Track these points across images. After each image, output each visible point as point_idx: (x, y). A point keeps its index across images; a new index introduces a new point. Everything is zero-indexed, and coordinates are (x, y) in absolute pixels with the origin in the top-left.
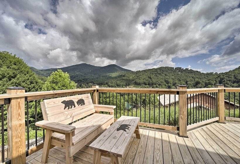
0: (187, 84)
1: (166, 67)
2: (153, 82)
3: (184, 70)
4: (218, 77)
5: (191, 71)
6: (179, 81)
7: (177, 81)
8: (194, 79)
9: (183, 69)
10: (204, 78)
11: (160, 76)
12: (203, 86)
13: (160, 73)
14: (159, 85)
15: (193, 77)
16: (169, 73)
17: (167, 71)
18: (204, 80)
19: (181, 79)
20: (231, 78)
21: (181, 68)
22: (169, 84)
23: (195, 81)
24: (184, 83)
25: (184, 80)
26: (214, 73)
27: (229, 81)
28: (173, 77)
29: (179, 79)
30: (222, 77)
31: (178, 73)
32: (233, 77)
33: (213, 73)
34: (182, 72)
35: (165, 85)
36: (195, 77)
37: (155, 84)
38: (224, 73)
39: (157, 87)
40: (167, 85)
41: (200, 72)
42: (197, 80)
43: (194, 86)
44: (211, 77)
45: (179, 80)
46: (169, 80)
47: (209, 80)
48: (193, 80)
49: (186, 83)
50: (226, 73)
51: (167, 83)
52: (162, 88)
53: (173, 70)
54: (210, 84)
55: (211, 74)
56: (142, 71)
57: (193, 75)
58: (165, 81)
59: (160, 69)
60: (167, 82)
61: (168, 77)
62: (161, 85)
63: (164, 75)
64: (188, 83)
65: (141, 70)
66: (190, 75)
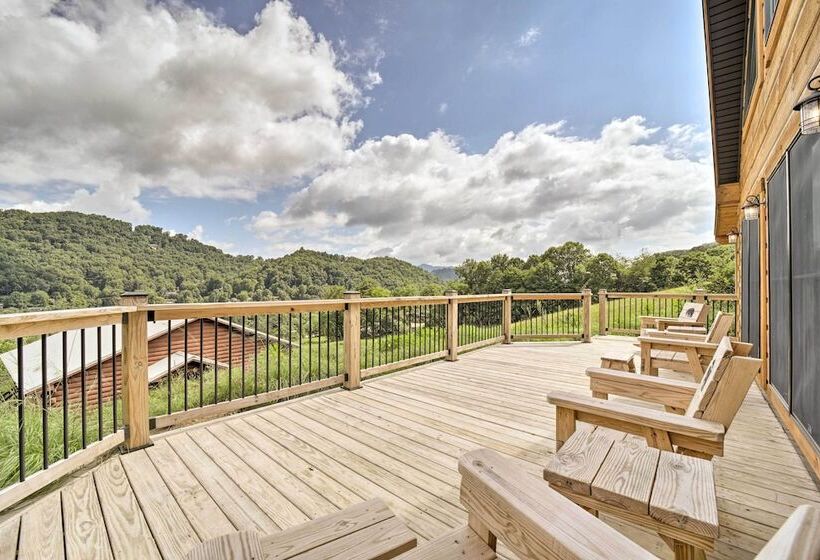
0: (181, 289)
1: (93, 217)
2: (13, 277)
3: (170, 240)
4: (264, 269)
5: (196, 247)
6: (152, 276)
7: (141, 278)
9: (167, 234)
10: (232, 269)
11: (59, 251)
12: (227, 294)
13: (56, 236)
14: (50, 293)
15: (199, 267)
16: (107, 244)
17: (98, 234)
18: (231, 276)
19: (157, 271)
20: (287, 273)
21: (159, 230)
22: (108, 290)
23: (205, 278)
24: (170, 283)
25: (168, 274)
26: (256, 258)
27: (285, 279)
28: (127, 261)
29: (152, 270)
30: (271, 269)
31: (147, 246)
32: (290, 271)
33: (253, 257)
34: (163, 246)
35: (88, 293)
36: (205, 265)
37: (26, 289)
38: (275, 261)
39: (36, 302)
40: (96, 291)
41: (220, 252)
42: (211, 274)
43: (203, 295)
44: (247, 269)
45: (153, 274)
46: (108, 273)
47: (243, 277)
49: (178, 283)
50: (279, 261)
51: (95, 284)
52: (70, 304)
53: (129, 234)
54: (244, 289)
55: (249, 259)
58: (88, 275)
59: (62, 219)
60: (100, 282)
61: (104, 261)
62: (62, 291)
63: (81, 248)
64: (184, 283)
66: (192, 258)
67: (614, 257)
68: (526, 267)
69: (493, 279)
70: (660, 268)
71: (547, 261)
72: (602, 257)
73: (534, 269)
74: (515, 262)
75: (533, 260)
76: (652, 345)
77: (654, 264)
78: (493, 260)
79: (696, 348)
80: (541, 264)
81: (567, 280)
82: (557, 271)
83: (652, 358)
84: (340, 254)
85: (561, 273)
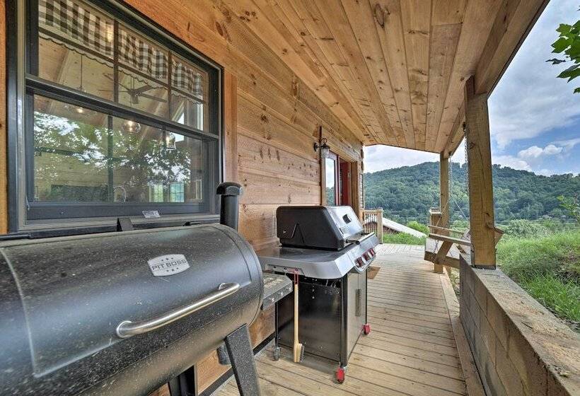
2: (403, 201)
5: (508, 173)
8: (516, 193)
10: (545, 189)
11: (421, 186)
15: (511, 189)
23: (517, 198)
33: (572, 175)
36: (517, 186)
39: (411, 214)
41: (533, 174)
42: (522, 194)
48: (513, 195)
56: (375, 174)
57: (514, 182)
59: (422, 167)
65: (372, 173)
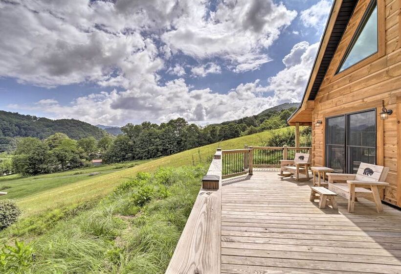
67: (197, 125)
68: (160, 128)
69: (143, 134)
70: (213, 131)
71: (170, 126)
72: (193, 125)
73: (164, 130)
74: (154, 126)
75: (163, 125)
76: (357, 185)
77: (211, 129)
78: (143, 124)
79: (377, 186)
80: (167, 127)
81: (178, 135)
82: (174, 131)
83: (356, 192)
84: (32, 115)
85: (176, 132)
